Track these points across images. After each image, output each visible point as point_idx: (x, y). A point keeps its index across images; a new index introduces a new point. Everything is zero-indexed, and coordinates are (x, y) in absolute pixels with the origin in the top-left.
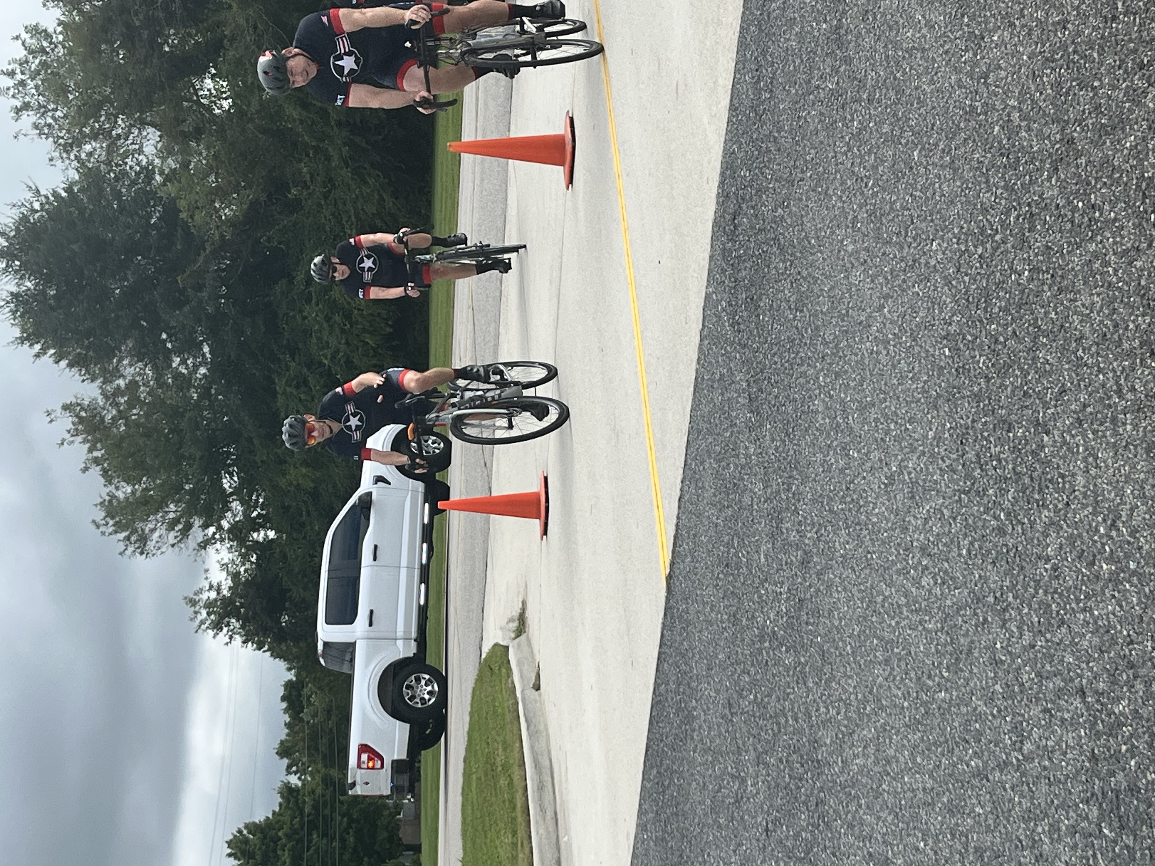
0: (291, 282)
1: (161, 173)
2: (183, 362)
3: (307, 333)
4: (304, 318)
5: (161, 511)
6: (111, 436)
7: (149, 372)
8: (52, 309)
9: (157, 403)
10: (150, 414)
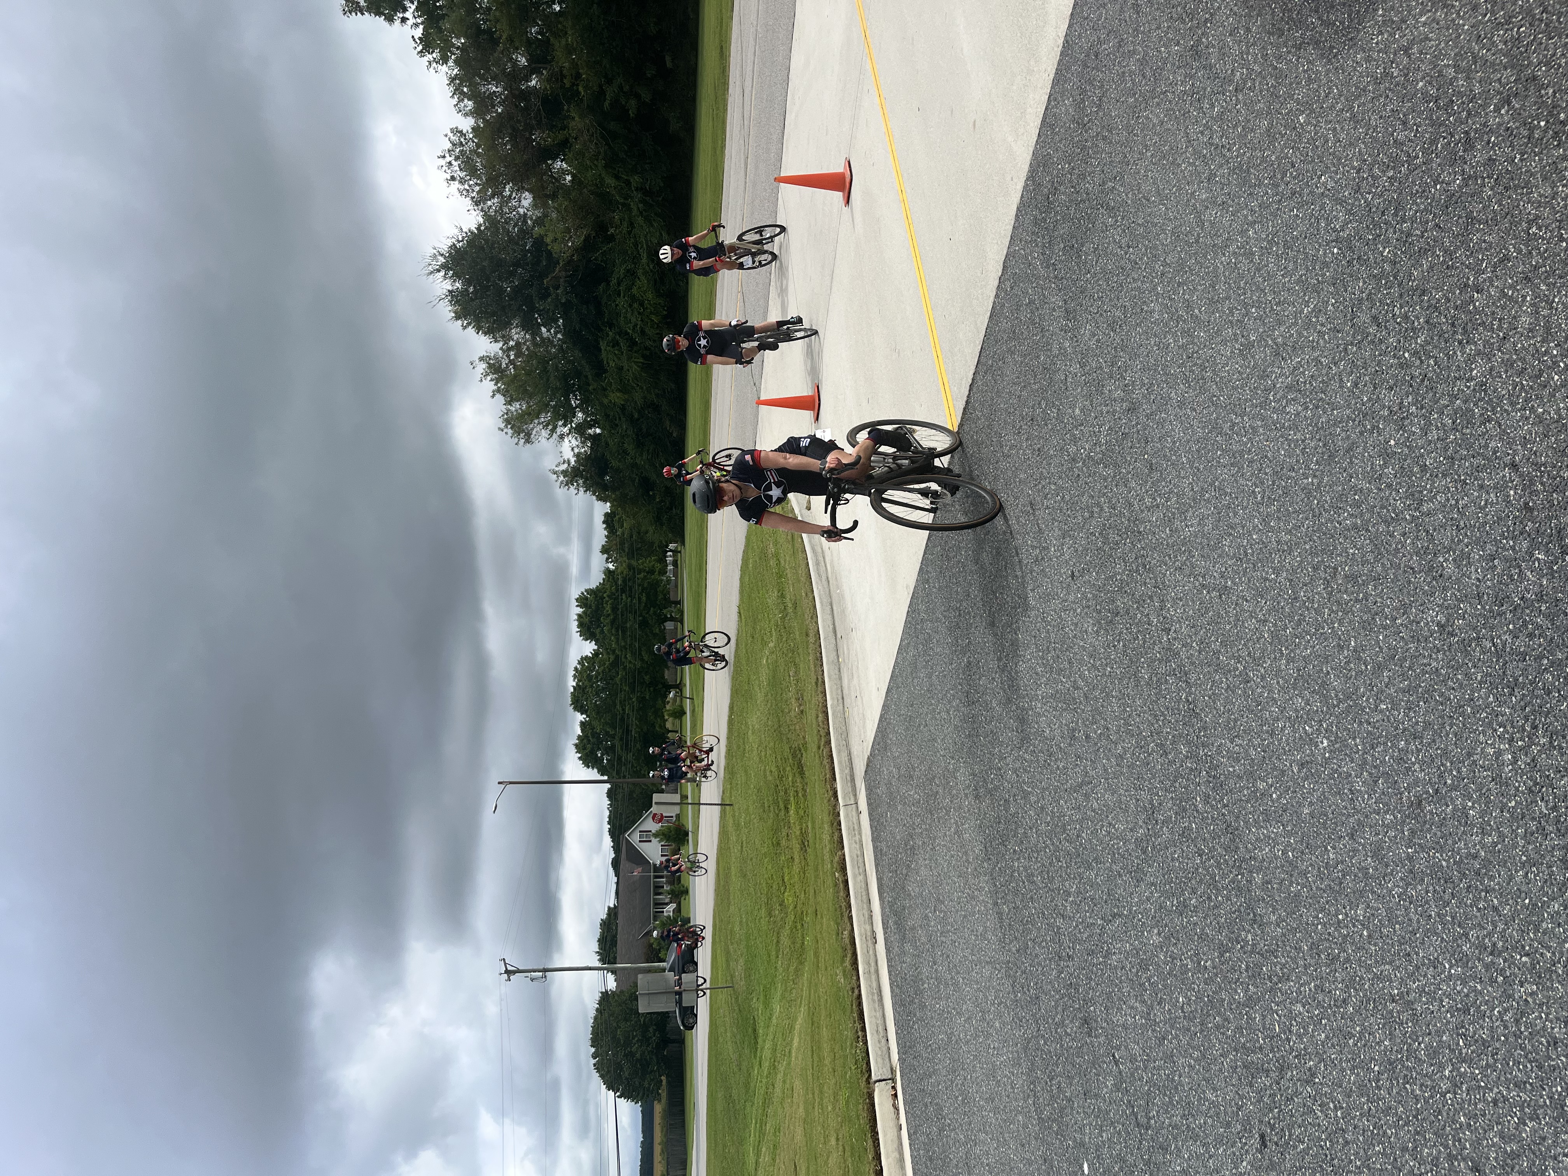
0: (608, 284)
1: (531, 219)
2: (549, 331)
3: (618, 314)
4: (617, 305)
5: (538, 418)
6: (507, 375)
7: (527, 336)
8: (472, 300)
9: (532, 355)
10: (529, 362)
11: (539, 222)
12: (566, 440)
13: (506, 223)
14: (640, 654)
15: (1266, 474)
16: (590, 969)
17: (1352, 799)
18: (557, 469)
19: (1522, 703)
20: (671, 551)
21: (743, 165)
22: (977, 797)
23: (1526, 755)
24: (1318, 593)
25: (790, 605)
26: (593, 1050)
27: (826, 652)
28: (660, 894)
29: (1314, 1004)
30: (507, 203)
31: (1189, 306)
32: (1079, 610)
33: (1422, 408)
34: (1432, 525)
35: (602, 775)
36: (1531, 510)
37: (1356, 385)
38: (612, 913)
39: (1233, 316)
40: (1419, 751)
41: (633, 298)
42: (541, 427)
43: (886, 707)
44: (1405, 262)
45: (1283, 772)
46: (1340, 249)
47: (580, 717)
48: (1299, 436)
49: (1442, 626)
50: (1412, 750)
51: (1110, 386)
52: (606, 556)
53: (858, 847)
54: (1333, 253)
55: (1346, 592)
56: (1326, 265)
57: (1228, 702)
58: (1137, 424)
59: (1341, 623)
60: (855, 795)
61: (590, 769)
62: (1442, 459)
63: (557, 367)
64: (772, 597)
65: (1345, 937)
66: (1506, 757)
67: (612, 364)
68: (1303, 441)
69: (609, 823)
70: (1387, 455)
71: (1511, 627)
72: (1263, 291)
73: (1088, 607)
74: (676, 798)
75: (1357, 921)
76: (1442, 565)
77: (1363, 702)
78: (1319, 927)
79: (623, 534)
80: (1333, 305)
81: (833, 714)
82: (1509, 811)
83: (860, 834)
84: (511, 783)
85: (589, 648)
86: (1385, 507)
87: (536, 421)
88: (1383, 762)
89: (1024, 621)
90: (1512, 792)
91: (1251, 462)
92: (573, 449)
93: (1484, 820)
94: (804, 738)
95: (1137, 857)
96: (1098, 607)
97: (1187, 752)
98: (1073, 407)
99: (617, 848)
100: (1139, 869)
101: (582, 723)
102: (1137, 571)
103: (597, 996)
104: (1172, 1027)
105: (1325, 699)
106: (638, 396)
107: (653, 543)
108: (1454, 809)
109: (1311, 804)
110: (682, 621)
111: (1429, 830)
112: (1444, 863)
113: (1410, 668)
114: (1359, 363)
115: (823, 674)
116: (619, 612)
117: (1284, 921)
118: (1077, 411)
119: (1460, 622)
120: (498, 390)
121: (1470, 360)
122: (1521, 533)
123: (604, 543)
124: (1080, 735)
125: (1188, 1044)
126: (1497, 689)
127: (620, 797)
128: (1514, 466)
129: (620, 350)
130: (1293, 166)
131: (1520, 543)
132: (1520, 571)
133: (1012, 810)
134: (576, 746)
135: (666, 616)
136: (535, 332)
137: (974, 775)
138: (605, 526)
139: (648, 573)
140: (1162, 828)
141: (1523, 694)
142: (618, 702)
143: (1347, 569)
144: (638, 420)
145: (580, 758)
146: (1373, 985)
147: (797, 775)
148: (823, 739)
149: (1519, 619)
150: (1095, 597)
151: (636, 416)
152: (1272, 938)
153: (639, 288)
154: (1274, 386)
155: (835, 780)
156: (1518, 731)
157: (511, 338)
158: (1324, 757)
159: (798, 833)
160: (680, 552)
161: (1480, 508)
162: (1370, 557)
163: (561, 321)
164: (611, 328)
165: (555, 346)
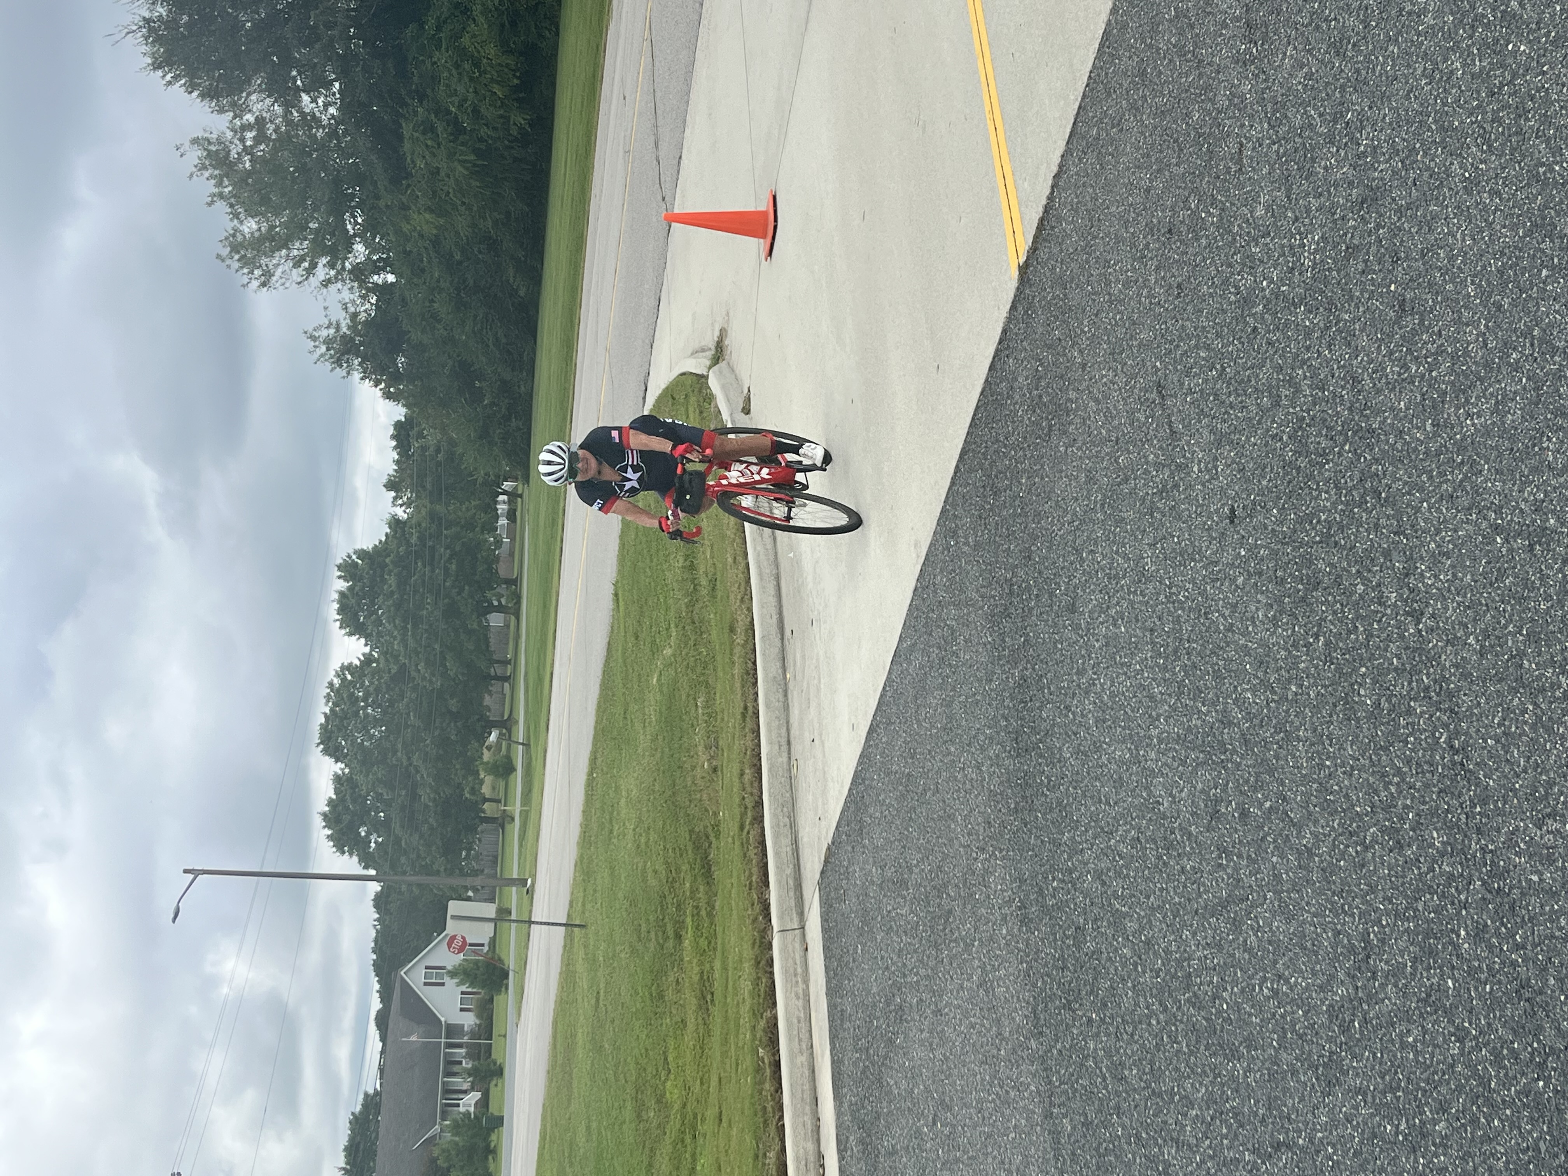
5: (287, 248)
9: (283, 141)
18: (316, 334)
20: (505, 493)
22: (1025, 921)
27: (764, 661)
28: (454, 1074)
32: (1240, 580)
35: (366, 867)
38: (372, 1103)
43: (865, 758)
53: (800, 1003)
58: (1378, 226)
60: (801, 914)
61: (346, 857)
67: (421, 164)
74: (489, 910)
81: (770, 771)
83: (806, 982)
89: (1132, 603)
95: (1330, 1040)
99: (385, 994)
100: (1333, 1061)
106: (462, 223)
107: (475, 477)
110: (517, 614)
115: (756, 700)
118: (1260, 211)
124: (1229, 809)
127: (394, 907)
129: (436, 139)
133: (1090, 945)
134: (325, 815)
135: (491, 603)
136: (291, 102)
137: (1022, 881)
139: (463, 528)
140: (1383, 986)
145: (329, 837)
147: (699, 879)
150: (1275, 554)
155: (767, 884)
159: (696, 978)
160: (520, 496)
163: (337, 85)
164: (421, 101)
165: (324, 128)
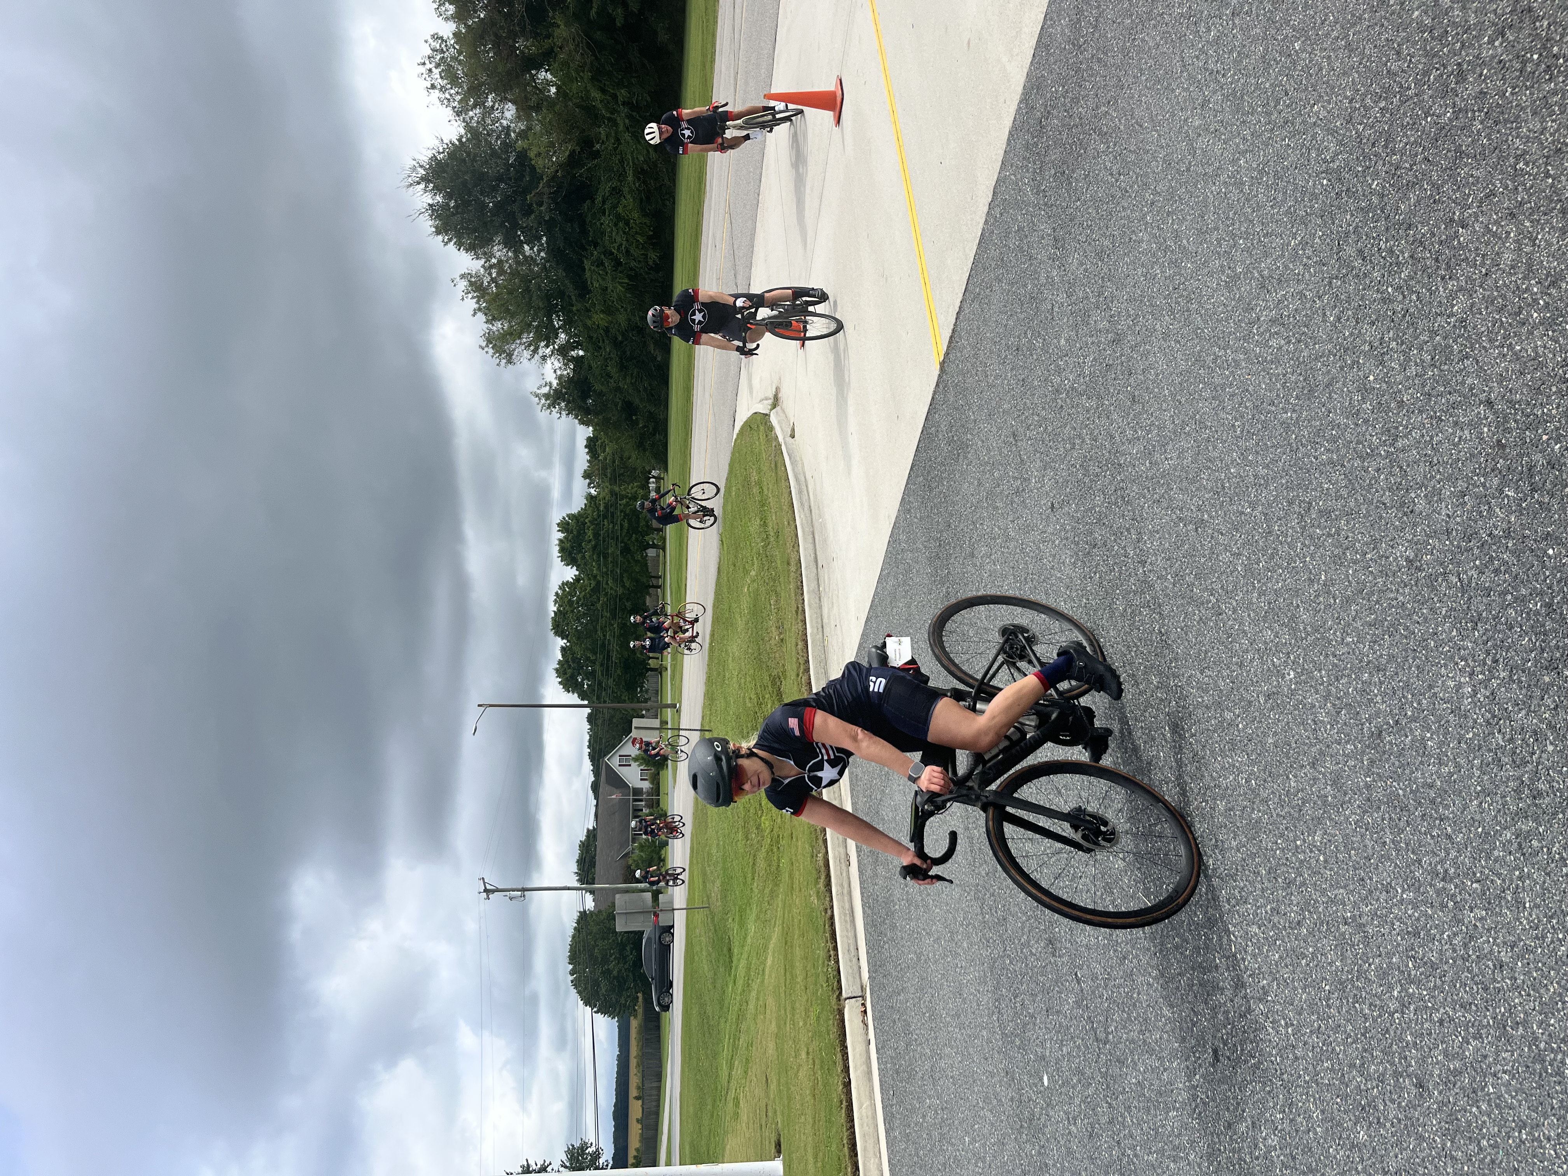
0: (593, 202)
1: (514, 132)
2: (532, 249)
3: (603, 233)
4: (602, 224)
5: (520, 338)
6: (488, 294)
7: (510, 254)
8: (453, 214)
9: (514, 273)
10: (511, 280)
11: (522, 135)
12: (549, 361)
13: (488, 135)
14: (622, 581)
15: (1246, 408)
16: (569, 889)
17: (1315, 730)
18: (539, 392)
19: (1485, 638)
20: (654, 477)
21: (732, 81)
23: (1486, 688)
24: (1292, 528)
25: (772, 534)
26: (571, 967)
27: (807, 581)
29: (1270, 926)
30: (490, 114)
31: (1177, 236)
32: (1057, 542)
33: (1402, 345)
34: (1406, 461)
35: (582, 699)
36: (1503, 447)
37: (1339, 319)
38: (592, 835)
39: (1220, 247)
40: (1381, 683)
41: (619, 217)
42: (523, 347)
43: (864, 636)
44: (1393, 196)
45: (1250, 702)
46: (1329, 180)
47: (561, 642)
48: (1280, 370)
49: (1411, 561)
50: (1375, 682)
51: (1095, 316)
52: (588, 481)
54: (1322, 185)
55: (1319, 527)
56: (1314, 196)
57: (1199, 633)
58: (1122, 355)
59: (1312, 558)
61: (571, 694)
62: (1419, 395)
63: (540, 286)
64: (755, 526)
65: (1301, 862)
66: (1465, 690)
67: (596, 284)
68: (1284, 375)
69: (589, 747)
70: (1365, 390)
71: (1477, 562)
72: (1251, 221)
73: (1067, 539)
74: (656, 723)
75: (1315, 846)
76: (1414, 502)
77: (1330, 635)
78: (1278, 852)
79: (605, 459)
80: (1320, 237)
81: (812, 642)
82: (1466, 742)
84: (491, 706)
85: (570, 573)
86: (1361, 443)
87: (518, 341)
88: (1347, 694)
89: (1003, 553)
90: (1471, 724)
91: (1233, 395)
92: (555, 371)
93: (1441, 751)
94: (783, 666)
96: (1076, 539)
97: (1158, 682)
98: (1058, 337)
99: (596, 772)
101: (562, 648)
102: (1116, 503)
103: (576, 915)
104: (1133, 947)
105: (1294, 631)
106: (622, 318)
107: (635, 469)
108: (1412, 740)
109: (1275, 733)
110: (664, 549)
111: (1387, 760)
112: (1401, 792)
113: (1377, 602)
114: (1343, 297)
115: (803, 603)
116: (601, 538)
117: (1244, 846)
118: (1063, 342)
119: (1428, 557)
120: (480, 309)
121: (1452, 296)
122: (1493, 470)
123: (586, 468)
125: (1148, 963)
126: (1461, 623)
127: (600, 722)
128: (1489, 403)
129: (604, 270)
130: (1287, 94)
131: (1491, 480)
132: (1490, 507)
134: (557, 670)
135: (648, 544)
136: (518, 250)
138: (587, 450)
139: (630, 499)
141: (1486, 629)
142: (599, 628)
143: (1321, 503)
144: (622, 342)
145: (560, 683)
146: (1327, 908)
148: (802, 667)
149: (1485, 555)
150: (1074, 528)
151: (620, 338)
152: (1233, 863)
153: (625, 206)
154: (1259, 319)
156: (1479, 665)
157: (492, 255)
158: (1290, 689)
160: (663, 479)
161: (1454, 445)
162: (1344, 493)
163: (545, 239)
164: (595, 247)
165: (538, 265)
